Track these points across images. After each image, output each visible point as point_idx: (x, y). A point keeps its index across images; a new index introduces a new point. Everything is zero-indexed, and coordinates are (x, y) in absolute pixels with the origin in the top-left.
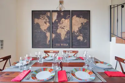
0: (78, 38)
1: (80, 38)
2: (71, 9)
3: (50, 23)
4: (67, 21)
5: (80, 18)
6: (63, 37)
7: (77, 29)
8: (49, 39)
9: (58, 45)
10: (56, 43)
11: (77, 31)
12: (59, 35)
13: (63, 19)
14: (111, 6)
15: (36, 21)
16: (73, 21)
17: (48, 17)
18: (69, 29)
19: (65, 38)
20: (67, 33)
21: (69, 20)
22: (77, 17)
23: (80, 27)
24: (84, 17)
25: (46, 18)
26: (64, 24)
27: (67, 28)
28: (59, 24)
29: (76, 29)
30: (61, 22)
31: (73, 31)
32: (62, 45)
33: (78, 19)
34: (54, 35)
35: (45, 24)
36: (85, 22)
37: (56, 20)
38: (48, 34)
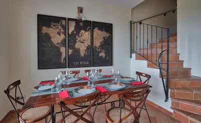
0: (100, 55)
1: (102, 54)
2: (92, 20)
3: (65, 35)
4: (87, 33)
5: (102, 31)
6: (82, 54)
7: (99, 44)
8: (64, 55)
9: (77, 63)
10: (74, 61)
11: (99, 46)
12: (78, 51)
13: (83, 31)
14: (131, 22)
15: (45, 30)
16: (95, 35)
17: (62, 26)
18: (90, 44)
19: (85, 55)
20: (88, 48)
21: (89, 32)
22: (98, 29)
23: (102, 42)
24: (107, 31)
25: (60, 27)
26: (83, 38)
27: (88, 43)
28: (77, 37)
29: (97, 43)
30: (80, 35)
31: (94, 46)
32: (81, 63)
33: (100, 32)
34: (70, 51)
35: (58, 36)
36: (108, 36)
37: (73, 31)
38: (63, 50)
